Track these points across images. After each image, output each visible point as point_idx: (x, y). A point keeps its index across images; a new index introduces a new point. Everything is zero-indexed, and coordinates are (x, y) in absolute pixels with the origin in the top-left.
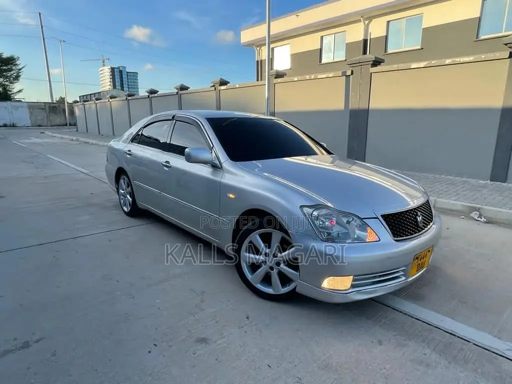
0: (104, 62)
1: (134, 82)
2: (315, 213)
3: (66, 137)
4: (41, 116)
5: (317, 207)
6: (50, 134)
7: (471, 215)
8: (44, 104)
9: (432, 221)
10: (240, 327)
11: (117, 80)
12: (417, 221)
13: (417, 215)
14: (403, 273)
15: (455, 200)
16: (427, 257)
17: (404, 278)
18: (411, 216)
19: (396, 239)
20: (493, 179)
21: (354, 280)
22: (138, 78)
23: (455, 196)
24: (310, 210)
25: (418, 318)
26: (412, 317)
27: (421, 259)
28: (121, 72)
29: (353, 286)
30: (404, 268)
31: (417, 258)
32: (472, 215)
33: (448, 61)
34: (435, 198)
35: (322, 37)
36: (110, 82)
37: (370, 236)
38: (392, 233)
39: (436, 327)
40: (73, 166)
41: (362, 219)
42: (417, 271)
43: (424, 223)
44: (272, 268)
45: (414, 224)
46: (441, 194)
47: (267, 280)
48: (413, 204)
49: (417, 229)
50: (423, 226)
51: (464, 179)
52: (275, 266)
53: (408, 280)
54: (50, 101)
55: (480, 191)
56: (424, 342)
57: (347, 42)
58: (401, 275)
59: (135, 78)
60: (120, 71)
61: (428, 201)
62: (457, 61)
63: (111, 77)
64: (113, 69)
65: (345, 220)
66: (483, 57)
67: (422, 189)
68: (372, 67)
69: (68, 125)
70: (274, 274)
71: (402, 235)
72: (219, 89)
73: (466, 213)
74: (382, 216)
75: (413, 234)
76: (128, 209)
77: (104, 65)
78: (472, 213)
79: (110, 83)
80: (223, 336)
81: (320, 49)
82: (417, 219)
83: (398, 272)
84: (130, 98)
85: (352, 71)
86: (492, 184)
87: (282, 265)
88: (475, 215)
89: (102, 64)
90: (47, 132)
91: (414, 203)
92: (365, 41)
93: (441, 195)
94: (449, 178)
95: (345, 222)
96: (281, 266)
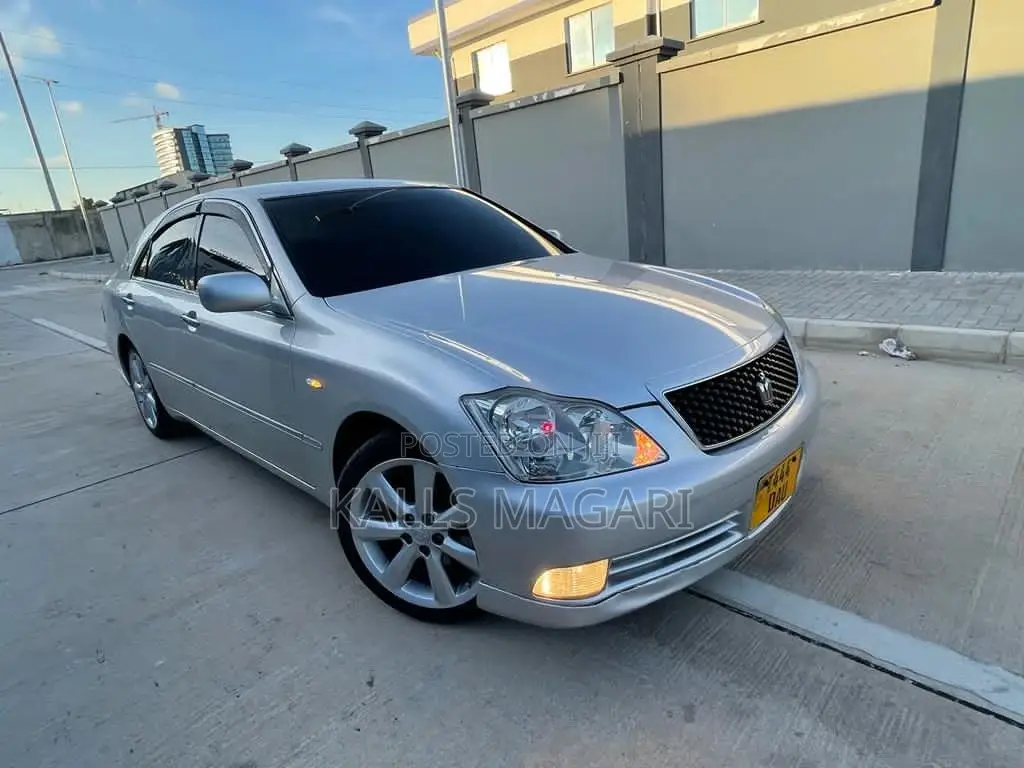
0: (158, 119)
1: (223, 154)
2: (500, 411)
3: (89, 276)
4: (40, 241)
5: (502, 394)
6: (59, 274)
7: (881, 346)
8: (40, 216)
9: (795, 386)
10: (347, 716)
11: (189, 154)
12: (758, 394)
13: (758, 379)
14: (735, 524)
15: (846, 319)
16: (790, 473)
17: (738, 536)
18: (742, 386)
19: (709, 447)
20: (916, 266)
21: (613, 565)
22: (231, 145)
23: (844, 310)
24: (488, 404)
25: (778, 624)
26: (766, 623)
27: (775, 483)
28: (195, 136)
29: (612, 580)
30: (736, 513)
31: (766, 484)
32: (883, 346)
33: (811, 29)
34: (804, 320)
35: (567, 20)
36: (177, 158)
37: (641, 452)
38: (696, 433)
39: (824, 645)
40: (80, 336)
41: (617, 411)
42: (770, 510)
43: (775, 394)
44: (425, 550)
45: (752, 404)
46: (816, 309)
47: (419, 575)
48: (751, 349)
49: (760, 414)
50: (775, 402)
51: (861, 272)
52: (432, 545)
53: (750, 537)
54: (54, 210)
55: (892, 294)
56: (796, 696)
57: (616, 24)
58: (732, 529)
59: (224, 145)
60: (192, 133)
61: (783, 338)
62: (831, 27)
63: (177, 148)
64: (178, 133)
65: (576, 419)
66: (882, 10)
67: (771, 310)
68: (659, 61)
69: (94, 252)
70: (434, 561)
71: (722, 434)
72: (366, 144)
73: (870, 345)
74: (670, 396)
75: (750, 428)
76: (154, 422)
77: (160, 127)
78: (882, 342)
79: (177, 162)
80: (296, 751)
81: (566, 45)
82: (757, 390)
83: (724, 523)
84: (199, 184)
85: (621, 75)
86: (915, 278)
87: (448, 542)
88: (887, 345)
89: (156, 123)
90: (53, 272)
91: (753, 347)
92: (651, 19)
93: (816, 313)
94: (829, 275)
95: (578, 426)
96: (445, 542)
